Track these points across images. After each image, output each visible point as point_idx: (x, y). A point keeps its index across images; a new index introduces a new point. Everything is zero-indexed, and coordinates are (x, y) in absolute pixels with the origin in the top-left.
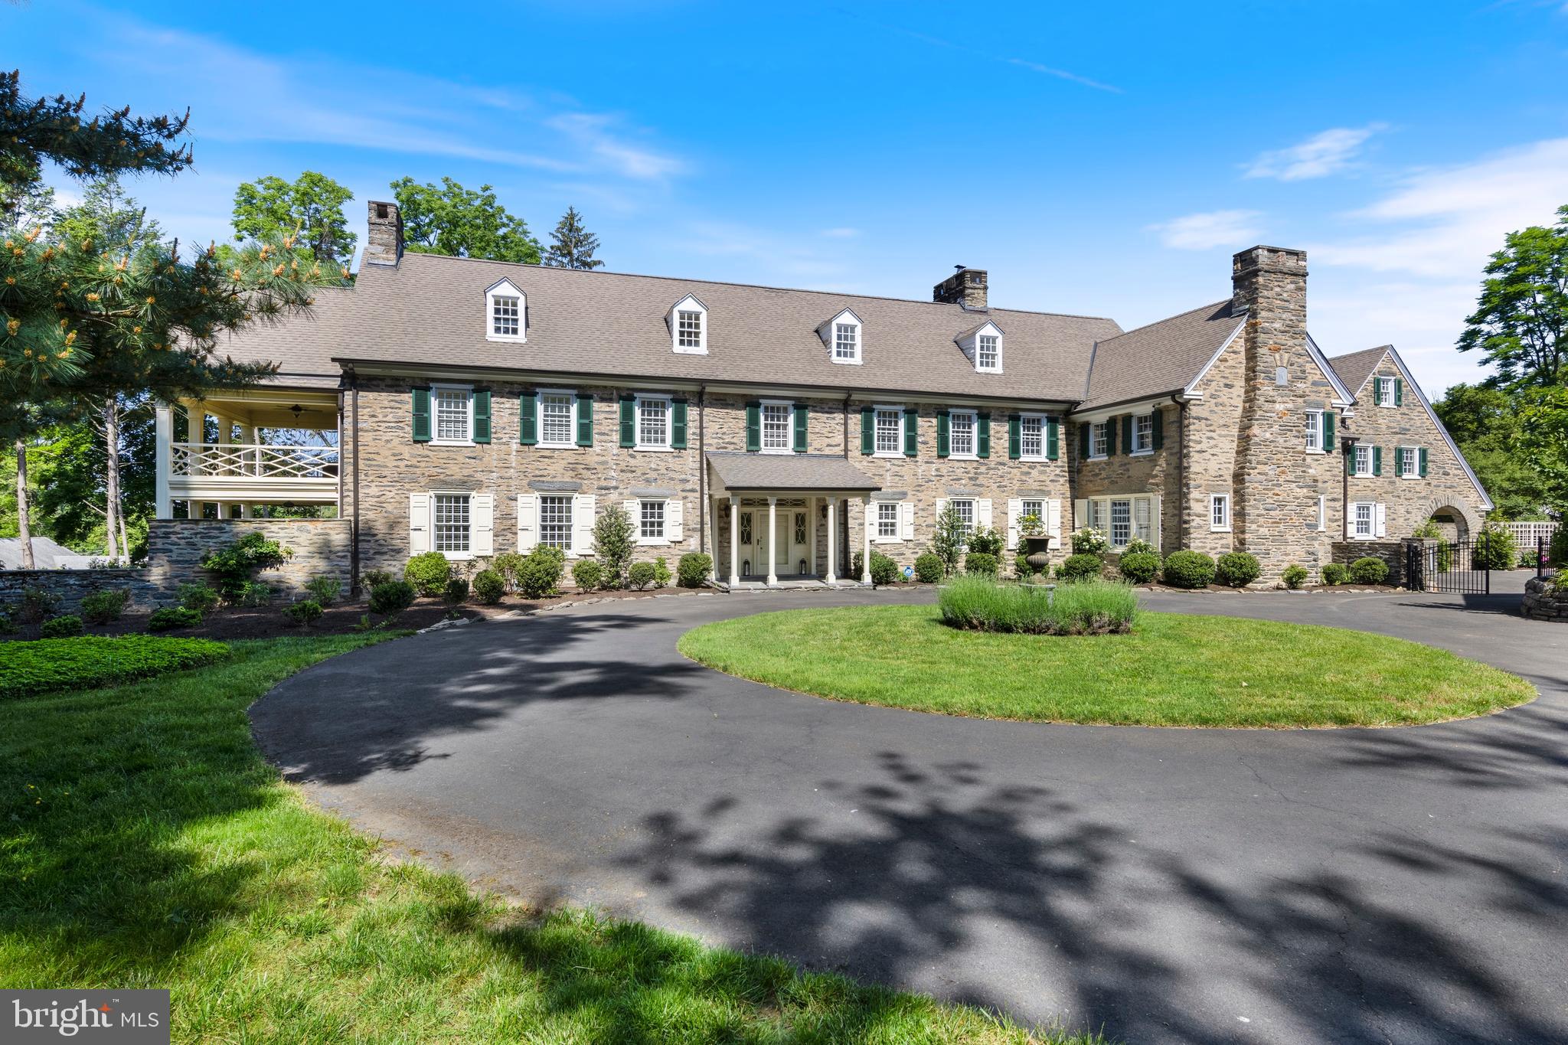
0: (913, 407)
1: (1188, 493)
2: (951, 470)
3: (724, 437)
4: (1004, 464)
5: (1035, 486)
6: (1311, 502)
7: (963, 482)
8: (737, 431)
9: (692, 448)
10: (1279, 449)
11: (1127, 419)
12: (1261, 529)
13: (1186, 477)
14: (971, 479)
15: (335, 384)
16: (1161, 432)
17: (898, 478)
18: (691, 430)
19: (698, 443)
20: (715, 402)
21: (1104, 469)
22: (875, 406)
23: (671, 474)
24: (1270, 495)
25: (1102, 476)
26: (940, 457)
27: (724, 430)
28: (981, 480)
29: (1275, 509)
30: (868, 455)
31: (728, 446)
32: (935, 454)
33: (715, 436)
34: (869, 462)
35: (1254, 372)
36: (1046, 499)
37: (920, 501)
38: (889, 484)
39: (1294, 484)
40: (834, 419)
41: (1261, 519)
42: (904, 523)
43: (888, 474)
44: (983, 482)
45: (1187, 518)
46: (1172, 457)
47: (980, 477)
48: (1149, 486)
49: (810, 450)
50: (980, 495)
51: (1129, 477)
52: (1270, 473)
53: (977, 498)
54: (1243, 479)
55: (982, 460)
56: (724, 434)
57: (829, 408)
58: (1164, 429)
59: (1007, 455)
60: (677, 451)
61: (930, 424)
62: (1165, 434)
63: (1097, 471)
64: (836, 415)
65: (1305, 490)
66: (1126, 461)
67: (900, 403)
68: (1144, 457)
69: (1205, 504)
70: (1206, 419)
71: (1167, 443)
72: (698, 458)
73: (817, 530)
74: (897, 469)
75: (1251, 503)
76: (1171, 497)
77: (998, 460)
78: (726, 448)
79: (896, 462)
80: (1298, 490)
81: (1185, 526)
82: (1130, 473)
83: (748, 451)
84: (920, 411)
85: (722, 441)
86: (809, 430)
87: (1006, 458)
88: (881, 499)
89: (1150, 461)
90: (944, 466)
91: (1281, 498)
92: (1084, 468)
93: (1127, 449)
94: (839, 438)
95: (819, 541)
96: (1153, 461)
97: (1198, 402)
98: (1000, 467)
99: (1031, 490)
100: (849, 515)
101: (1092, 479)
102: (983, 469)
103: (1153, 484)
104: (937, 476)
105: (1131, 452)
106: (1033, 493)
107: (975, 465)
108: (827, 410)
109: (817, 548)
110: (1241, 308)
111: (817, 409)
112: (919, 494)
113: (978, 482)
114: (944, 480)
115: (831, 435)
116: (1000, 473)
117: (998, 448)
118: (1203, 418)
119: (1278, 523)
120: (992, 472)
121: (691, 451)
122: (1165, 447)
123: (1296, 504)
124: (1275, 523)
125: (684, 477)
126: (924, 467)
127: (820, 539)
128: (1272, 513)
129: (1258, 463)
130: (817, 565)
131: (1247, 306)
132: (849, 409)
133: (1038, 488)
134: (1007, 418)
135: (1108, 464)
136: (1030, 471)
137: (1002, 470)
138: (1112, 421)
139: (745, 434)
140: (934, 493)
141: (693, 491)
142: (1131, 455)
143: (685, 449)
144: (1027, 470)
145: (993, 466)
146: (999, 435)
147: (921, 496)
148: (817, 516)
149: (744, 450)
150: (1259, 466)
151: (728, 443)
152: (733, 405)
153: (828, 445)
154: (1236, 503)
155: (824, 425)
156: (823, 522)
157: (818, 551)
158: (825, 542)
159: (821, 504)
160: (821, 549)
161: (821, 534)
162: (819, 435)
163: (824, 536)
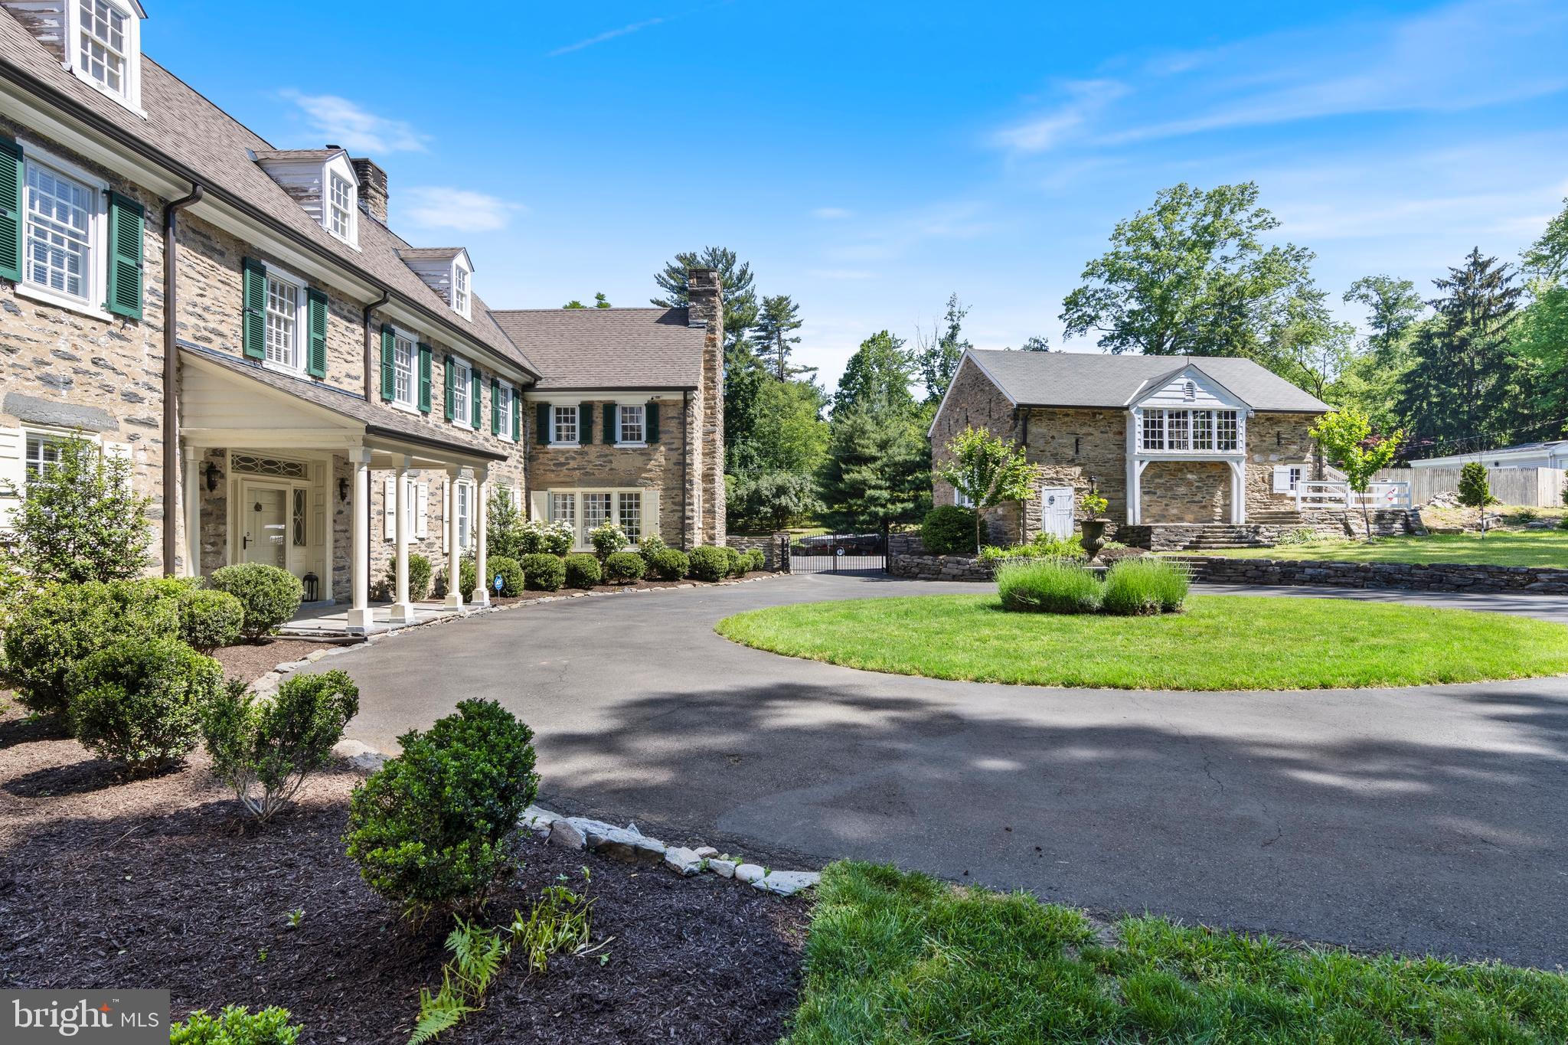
0: (425, 340)
1: (692, 490)
3: (206, 315)
4: (488, 441)
5: (506, 471)
8: (228, 311)
9: (149, 325)
11: (609, 409)
13: (689, 473)
16: (657, 426)
18: (150, 279)
19: (160, 314)
20: (191, 235)
21: (574, 459)
22: (393, 327)
23: (108, 377)
25: (570, 466)
26: (446, 420)
27: (207, 302)
30: (388, 402)
31: (212, 336)
32: (442, 414)
33: (190, 309)
35: (713, 382)
36: (512, 489)
37: (430, 481)
40: (353, 331)
42: (420, 513)
45: (690, 514)
46: (672, 453)
48: (640, 481)
49: (327, 378)
51: (611, 469)
54: (713, 480)
55: (474, 433)
56: (206, 309)
57: (350, 312)
58: (661, 424)
59: (490, 429)
60: (120, 323)
61: (439, 371)
62: (661, 429)
63: (562, 460)
64: (354, 326)
66: (607, 452)
67: (416, 332)
68: (634, 450)
71: (664, 438)
72: (160, 351)
73: (335, 521)
76: (669, 493)
77: (485, 434)
78: (209, 340)
81: (687, 521)
82: (613, 466)
83: (246, 356)
84: (431, 349)
85: (202, 324)
86: (328, 342)
87: (489, 434)
89: (642, 454)
92: (541, 455)
93: (609, 438)
94: (358, 368)
95: (336, 541)
96: (646, 455)
99: (503, 476)
101: (554, 468)
103: (646, 478)
105: (616, 442)
106: (505, 479)
108: (345, 313)
109: (335, 553)
110: (700, 321)
111: (336, 309)
115: (349, 358)
117: (485, 419)
121: (148, 331)
122: (661, 441)
125: (132, 388)
127: (338, 537)
130: (336, 583)
131: (706, 321)
132: (371, 322)
133: (508, 474)
134: (490, 383)
135: (581, 453)
138: (587, 408)
139: (238, 321)
141: (149, 423)
142: (615, 446)
143: (134, 322)
146: (486, 401)
148: (334, 496)
149: (238, 354)
151: (213, 331)
152: (222, 254)
153: (348, 376)
154: (705, 501)
155: (343, 339)
156: (342, 508)
157: (336, 557)
158: (343, 543)
159: (340, 476)
160: (338, 554)
161: (338, 528)
162: (337, 354)
163: (341, 531)
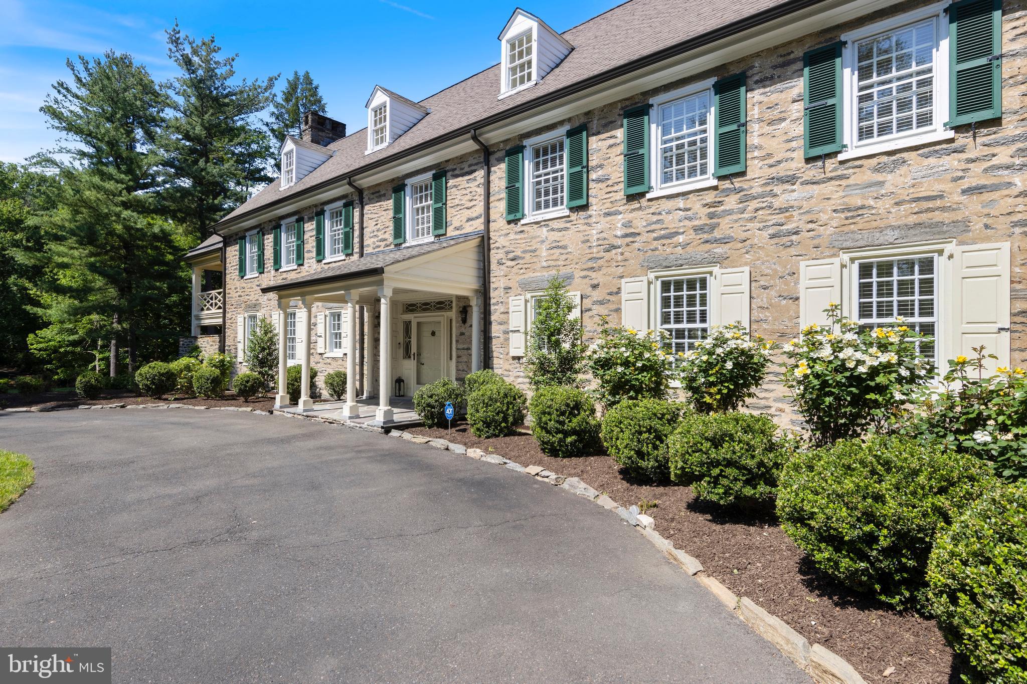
0: (583, 120)
2: (655, 218)
3: (378, 234)
4: (791, 180)
5: (904, 215)
7: (681, 239)
8: (387, 224)
9: (356, 253)
14: (698, 229)
17: (557, 252)
18: (356, 233)
19: (359, 246)
20: (372, 196)
22: (526, 142)
26: (631, 198)
27: (378, 226)
28: (725, 227)
30: (515, 221)
31: (382, 243)
32: (621, 195)
33: (372, 235)
34: (516, 233)
36: (949, 248)
37: (595, 286)
38: (545, 264)
40: (475, 180)
43: (544, 247)
44: (729, 232)
47: (725, 222)
49: (451, 232)
50: (720, 261)
53: (716, 270)
55: (726, 184)
56: (378, 230)
57: (470, 166)
59: (799, 155)
60: (348, 258)
61: (612, 141)
67: (561, 123)
73: (457, 341)
74: (556, 235)
77: (773, 172)
78: (380, 246)
79: (555, 225)
83: (395, 246)
84: (594, 125)
85: (375, 240)
86: (449, 204)
87: (797, 162)
88: (534, 290)
90: (640, 218)
95: (459, 357)
98: (777, 189)
99: (881, 230)
100: (493, 318)
102: (731, 202)
104: (626, 236)
106: (890, 236)
107: (710, 197)
108: (467, 169)
109: (457, 367)
111: (457, 172)
112: (593, 275)
113: (717, 234)
114: (639, 242)
115: (471, 204)
116: (777, 203)
117: (775, 145)
120: (754, 204)
126: (604, 223)
127: (460, 353)
132: (492, 159)
133: (913, 219)
134: (800, 65)
136: (879, 177)
137: (786, 196)
140: (621, 270)
143: (352, 254)
144: (868, 176)
145: (757, 190)
146: (775, 114)
147: (597, 277)
148: (457, 321)
151: (380, 241)
152: (384, 195)
153: (469, 220)
155: (465, 192)
156: (463, 330)
157: (458, 370)
158: (464, 359)
159: (462, 304)
160: (460, 367)
161: (461, 346)
162: (459, 208)
163: (463, 349)
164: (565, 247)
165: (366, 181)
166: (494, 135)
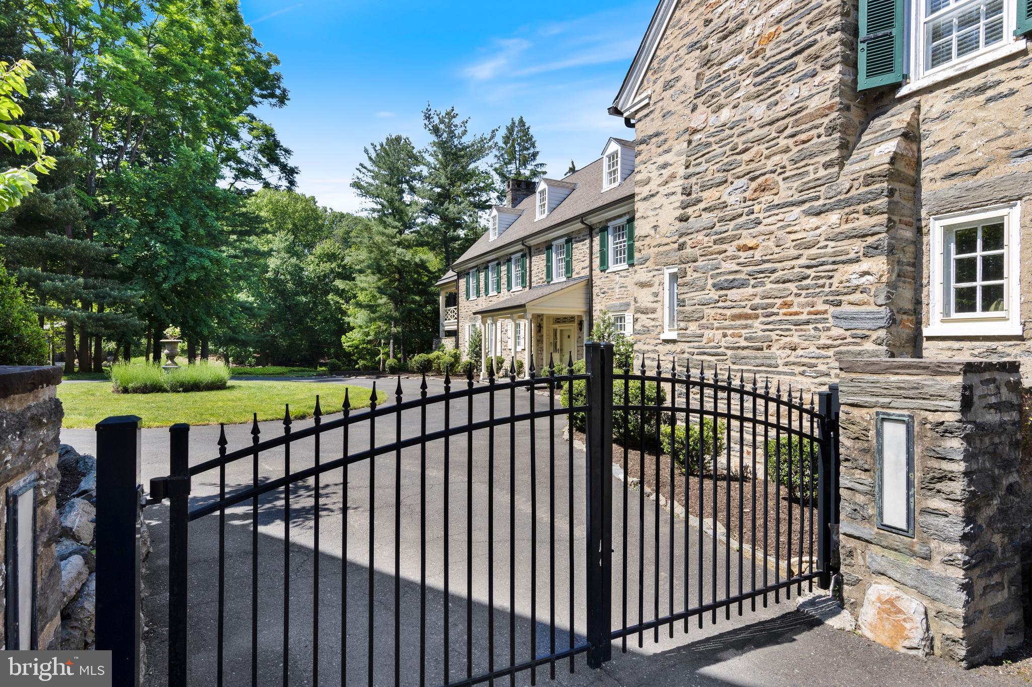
3: (539, 275)
6: (858, 246)
8: (543, 269)
10: (751, 135)
12: (708, 334)
15: (456, 278)
17: (623, 289)
19: (529, 282)
20: (536, 251)
22: (609, 224)
24: (731, 249)
27: (539, 270)
29: (743, 285)
30: (604, 270)
33: (536, 275)
34: (605, 278)
38: (618, 297)
39: (797, 211)
40: (585, 245)
41: (708, 311)
43: (617, 286)
49: (574, 276)
52: (731, 200)
57: (583, 236)
60: (523, 289)
64: (587, 240)
65: (834, 217)
67: (625, 214)
69: (654, 289)
70: (657, 135)
73: (577, 342)
74: (622, 280)
75: (688, 278)
78: (540, 283)
79: (622, 274)
80: (814, 221)
83: (547, 283)
85: (537, 278)
86: (573, 258)
88: (613, 312)
91: (758, 255)
94: (588, 261)
97: (645, 112)
108: (581, 238)
111: (577, 239)
115: (584, 259)
118: (650, 137)
119: (747, 317)
123: (803, 261)
124: (735, 317)
127: (579, 349)
128: (733, 294)
129: (704, 188)
132: (593, 233)
139: (546, 270)
143: (526, 287)
148: (577, 330)
150: (705, 195)
151: (540, 279)
152: (542, 250)
153: (582, 269)
155: (581, 252)
156: (580, 335)
158: (581, 352)
159: (580, 320)
161: (579, 345)
162: (578, 261)
164: (626, 287)
165: (533, 242)
166: (594, 220)
